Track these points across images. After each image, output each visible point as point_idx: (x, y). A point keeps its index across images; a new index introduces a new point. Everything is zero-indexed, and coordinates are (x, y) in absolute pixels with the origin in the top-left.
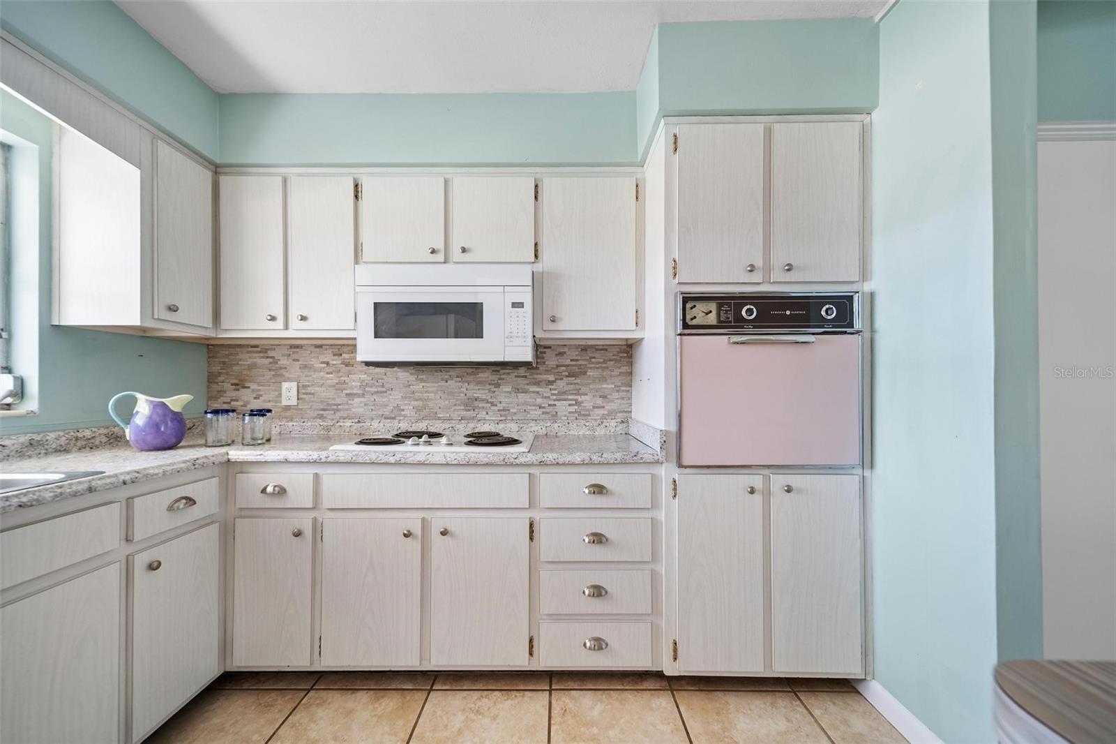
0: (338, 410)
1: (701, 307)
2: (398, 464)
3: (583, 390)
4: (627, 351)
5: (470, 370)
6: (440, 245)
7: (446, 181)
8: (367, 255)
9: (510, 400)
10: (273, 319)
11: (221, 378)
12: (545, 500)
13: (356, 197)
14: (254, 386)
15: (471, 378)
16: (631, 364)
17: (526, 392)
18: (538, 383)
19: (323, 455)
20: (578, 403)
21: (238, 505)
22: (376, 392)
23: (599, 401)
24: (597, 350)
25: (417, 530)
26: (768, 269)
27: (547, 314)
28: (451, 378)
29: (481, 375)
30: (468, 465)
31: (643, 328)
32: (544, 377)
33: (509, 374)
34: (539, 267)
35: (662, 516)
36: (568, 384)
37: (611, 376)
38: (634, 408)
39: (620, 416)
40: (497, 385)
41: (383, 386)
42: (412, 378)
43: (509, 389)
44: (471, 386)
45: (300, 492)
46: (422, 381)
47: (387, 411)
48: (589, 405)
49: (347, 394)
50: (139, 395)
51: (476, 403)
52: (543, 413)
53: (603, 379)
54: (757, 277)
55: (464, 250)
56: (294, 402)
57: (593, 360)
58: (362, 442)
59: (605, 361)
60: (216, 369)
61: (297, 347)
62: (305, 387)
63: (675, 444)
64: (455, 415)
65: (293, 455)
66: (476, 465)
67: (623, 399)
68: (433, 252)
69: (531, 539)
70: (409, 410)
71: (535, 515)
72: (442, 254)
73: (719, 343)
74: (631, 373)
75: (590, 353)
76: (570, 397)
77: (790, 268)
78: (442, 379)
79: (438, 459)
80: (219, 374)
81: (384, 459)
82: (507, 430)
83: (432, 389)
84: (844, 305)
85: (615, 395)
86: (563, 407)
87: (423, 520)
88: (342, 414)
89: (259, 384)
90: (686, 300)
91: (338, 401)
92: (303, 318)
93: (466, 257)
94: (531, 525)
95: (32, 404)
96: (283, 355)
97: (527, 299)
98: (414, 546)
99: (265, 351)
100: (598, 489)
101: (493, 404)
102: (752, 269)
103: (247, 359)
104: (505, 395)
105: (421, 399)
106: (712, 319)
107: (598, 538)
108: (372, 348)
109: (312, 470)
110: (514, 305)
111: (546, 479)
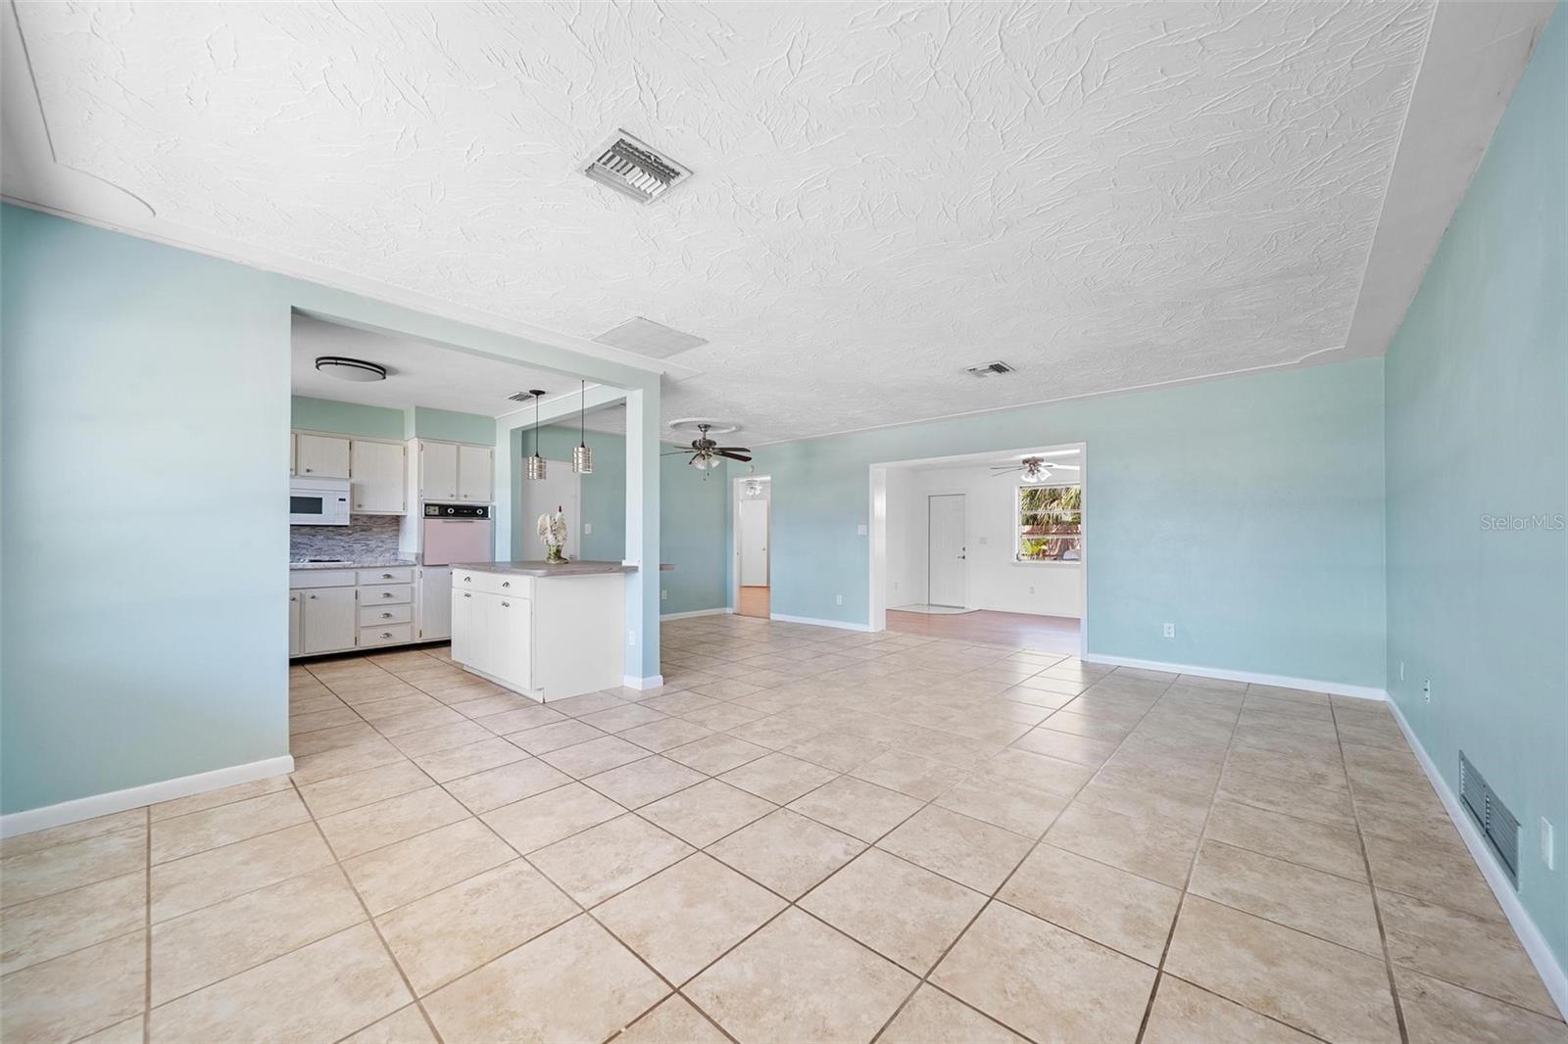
1: (432, 508)
3: (371, 538)
4: (396, 521)
7: (296, 437)
12: (362, 581)
16: (398, 525)
18: (340, 535)
20: (367, 545)
23: (380, 544)
24: (381, 519)
26: (458, 495)
27: (356, 503)
30: (326, 569)
31: (405, 512)
32: (355, 532)
34: (353, 481)
35: (416, 585)
36: (366, 535)
37: (386, 532)
38: (400, 547)
39: (392, 550)
48: (373, 546)
53: (382, 533)
54: (454, 498)
55: (308, 471)
57: (378, 524)
63: (421, 558)
66: (329, 569)
67: (393, 542)
69: (356, 597)
71: (358, 588)
73: (440, 521)
74: (398, 530)
75: (376, 520)
76: (362, 542)
77: (466, 496)
84: (485, 509)
85: (389, 540)
86: (357, 547)
87: (301, 594)
90: (426, 505)
93: (309, 474)
94: (356, 592)
97: (347, 496)
98: (296, 605)
100: (389, 576)
102: (452, 496)
106: (437, 513)
107: (388, 595)
110: (340, 500)
111: (363, 573)
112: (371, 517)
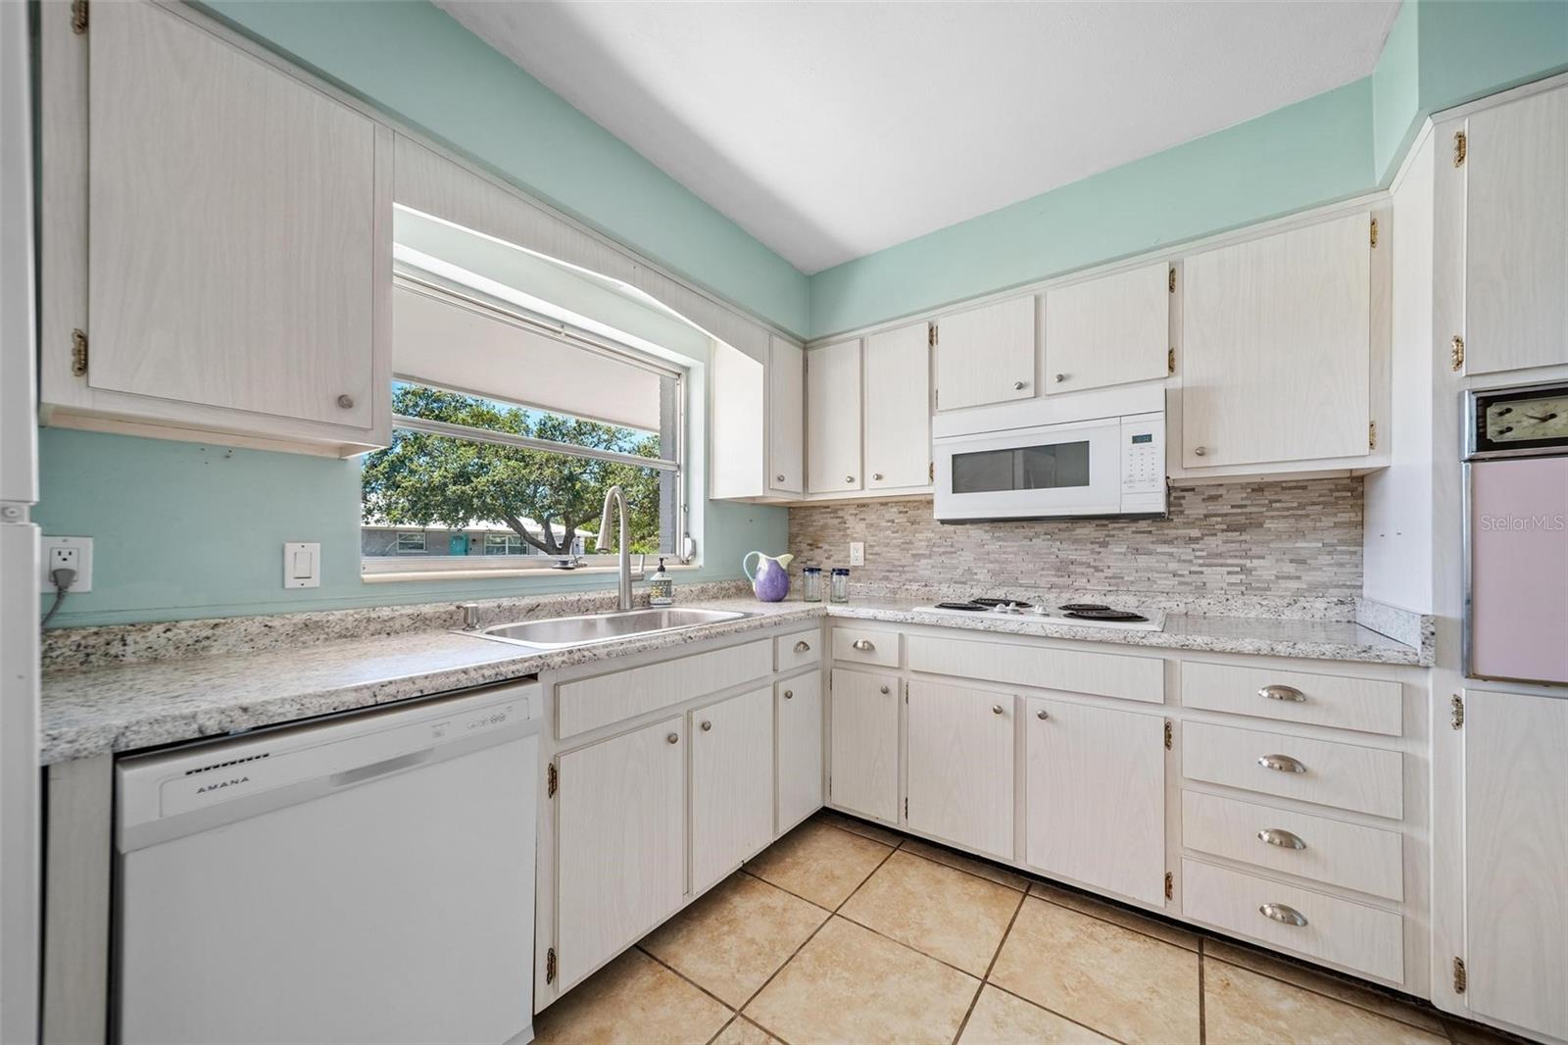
0: (904, 572)
1: (1528, 410)
2: (987, 631)
3: (1256, 550)
4: (1350, 494)
5: (1063, 526)
6: (1028, 377)
7: (1035, 299)
8: (943, 402)
9: (1125, 564)
10: (852, 480)
11: (799, 539)
12: (1191, 696)
13: (931, 342)
14: (826, 547)
15: (1065, 535)
16: (1359, 508)
17: (1149, 553)
19: (909, 616)
20: (1243, 569)
21: (834, 657)
22: (944, 553)
23: (1290, 569)
24: (1283, 489)
25: (1009, 707)
27: (1190, 445)
28: (1037, 535)
29: (1078, 531)
30: (1074, 640)
31: (1388, 450)
32: (1181, 532)
33: (1122, 528)
34: (1176, 382)
35: (1427, 753)
36: (1226, 542)
37: (1314, 529)
38: (1366, 581)
39: (1335, 594)
40: (1104, 544)
41: (952, 546)
42: (987, 536)
43: (1123, 550)
44: (1065, 546)
45: (887, 653)
46: (999, 539)
47: (956, 576)
48: (1268, 574)
49: (913, 555)
50: (761, 554)
51: (1072, 568)
52: (1180, 583)
53: (1301, 534)
55: (1061, 378)
56: (861, 563)
57: (1278, 505)
58: (942, 606)
59: (1301, 506)
60: (795, 529)
61: (864, 505)
62: (871, 546)
63: (1458, 639)
64: (1042, 582)
65: (881, 614)
66: (1084, 641)
67: (1342, 565)
68: (1020, 387)
69: (1168, 745)
70: (982, 575)
71: (1176, 716)
72: (1032, 388)
74: (1362, 523)
75: (1269, 495)
76: (1229, 561)
78: (1025, 538)
79: (1032, 630)
80: (798, 535)
81: (972, 625)
82: (1120, 603)
83: (1010, 548)
85: (1325, 559)
86: (1215, 576)
87: (1016, 697)
88: (907, 577)
89: (830, 544)
90: (1485, 402)
91: (903, 562)
92: (879, 477)
93: (1066, 386)
94: (1167, 728)
95: (700, 562)
96: (851, 515)
97: (1156, 428)
98: (1006, 726)
99: (835, 511)
100: (1290, 694)
101: (1097, 569)
103: (820, 520)
104: (1116, 555)
105: (997, 561)
106: (1558, 428)
107: (1288, 765)
108: (951, 504)
109: (898, 630)
110: (1136, 440)
111: (1193, 670)
112: (1259, 488)
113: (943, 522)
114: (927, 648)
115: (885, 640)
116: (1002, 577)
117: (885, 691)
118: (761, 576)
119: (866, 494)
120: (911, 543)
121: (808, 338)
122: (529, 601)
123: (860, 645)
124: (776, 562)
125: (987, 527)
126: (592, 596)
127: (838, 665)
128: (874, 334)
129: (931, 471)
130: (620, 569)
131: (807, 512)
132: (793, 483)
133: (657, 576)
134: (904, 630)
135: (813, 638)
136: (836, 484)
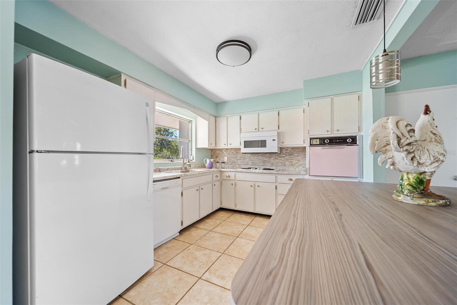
1: (315, 140)
2: (249, 172)
3: (293, 159)
4: (305, 148)
5: (264, 154)
6: (257, 128)
7: (258, 114)
8: (242, 131)
9: (273, 161)
10: (225, 144)
11: (213, 156)
12: (279, 181)
13: (240, 119)
14: (219, 158)
15: (264, 156)
17: (278, 159)
19: (236, 170)
20: (291, 162)
21: (223, 178)
22: (243, 159)
23: (297, 162)
24: (297, 149)
25: (253, 186)
26: (332, 130)
27: (281, 142)
28: (259, 156)
29: (266, 155)
30: (263, 173)
31: (306, 144)
32: (282, 155)
33: (273, 155)
34: (279, 131)
36: (289, 157)
37: (300, 155)
38: (306, 163)
39: (303, 166)
40: (271, 158)
41: (244, 158)
42: (251, 156)
43: (273, 158)
44: (264, 158)
45: (232, 177)
46: (253, 156)
47: (245, 163)
48: (294, 163)
49: (237, 159)
50: (207, 159)
51: (266, 162)
52: (282, 164)
53: (298, 156)
54: (329, 133)
55: (262, 128)
56: (227, 161)
57: (296, 151)
58: (242, 169)
59: (299, 152)
60: (212, 154)
61: (227, 149)
62: (229, 158)
63: (308, 170)
64: (260, 164)
65: (232, 170)
66: (264, 173)
67: (304, 161)
68: (256, 129)
69: (276, 189)
70: (250, 163)
71: (277, 184)
72: (257, 130)
73: (319, 148)
75: (294, 150)
76: (289, 160)
77: (338, 131)
78: (258, 156)
79: (257, 172)
80: (213, 155)
81: (247, 171)
82: (272, 168)
83: (255, 158)
84: (355, 138)
85: (302, 160)
86: (287, 163)
87: (254, 183)
88: (236, 164)
89: (220, 157)
90: (311, 139)
91: (235, 161)
92: (231, 144)
93: (263, 130)
94: (276, 186)
95: (194, 161)
96: (225, 151)
97: (276, 138)
98: (253, 188)
99: (221, 150)
100: (291, 180)
101: (269, 162)
102: (328, 131)
103: (218, 152)
104: (272, 160)
105: (253, 161)
106: (318, 143)
108: (244, 150)
109: (234, 173)
110: (273, 140)
111: (279, 177)
112: (293, 148)
113: (243, 153)
114: (240, 176)
115: (232, 175)
116: (254, 164)
117: (232, 184)
118: (207, 163)
119: (228, 147)
120: (237, 157)
121: (216, 116)
122: (167, 168)
123: (227, 176)
124: (211, 161)
125: (251, 154)
126: (177, 167)
127: (224, 180)
128: (230, 116)
129: (240, 143)
130: (182, 162)
131: (215, 150)
132: (214, 145)
133: (188, 163)
134: (235, 173)
135: (219, 175)
136: (222, 145)
